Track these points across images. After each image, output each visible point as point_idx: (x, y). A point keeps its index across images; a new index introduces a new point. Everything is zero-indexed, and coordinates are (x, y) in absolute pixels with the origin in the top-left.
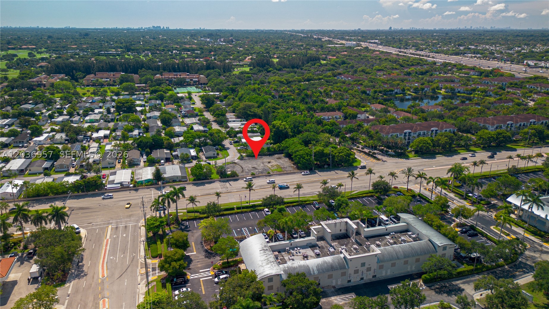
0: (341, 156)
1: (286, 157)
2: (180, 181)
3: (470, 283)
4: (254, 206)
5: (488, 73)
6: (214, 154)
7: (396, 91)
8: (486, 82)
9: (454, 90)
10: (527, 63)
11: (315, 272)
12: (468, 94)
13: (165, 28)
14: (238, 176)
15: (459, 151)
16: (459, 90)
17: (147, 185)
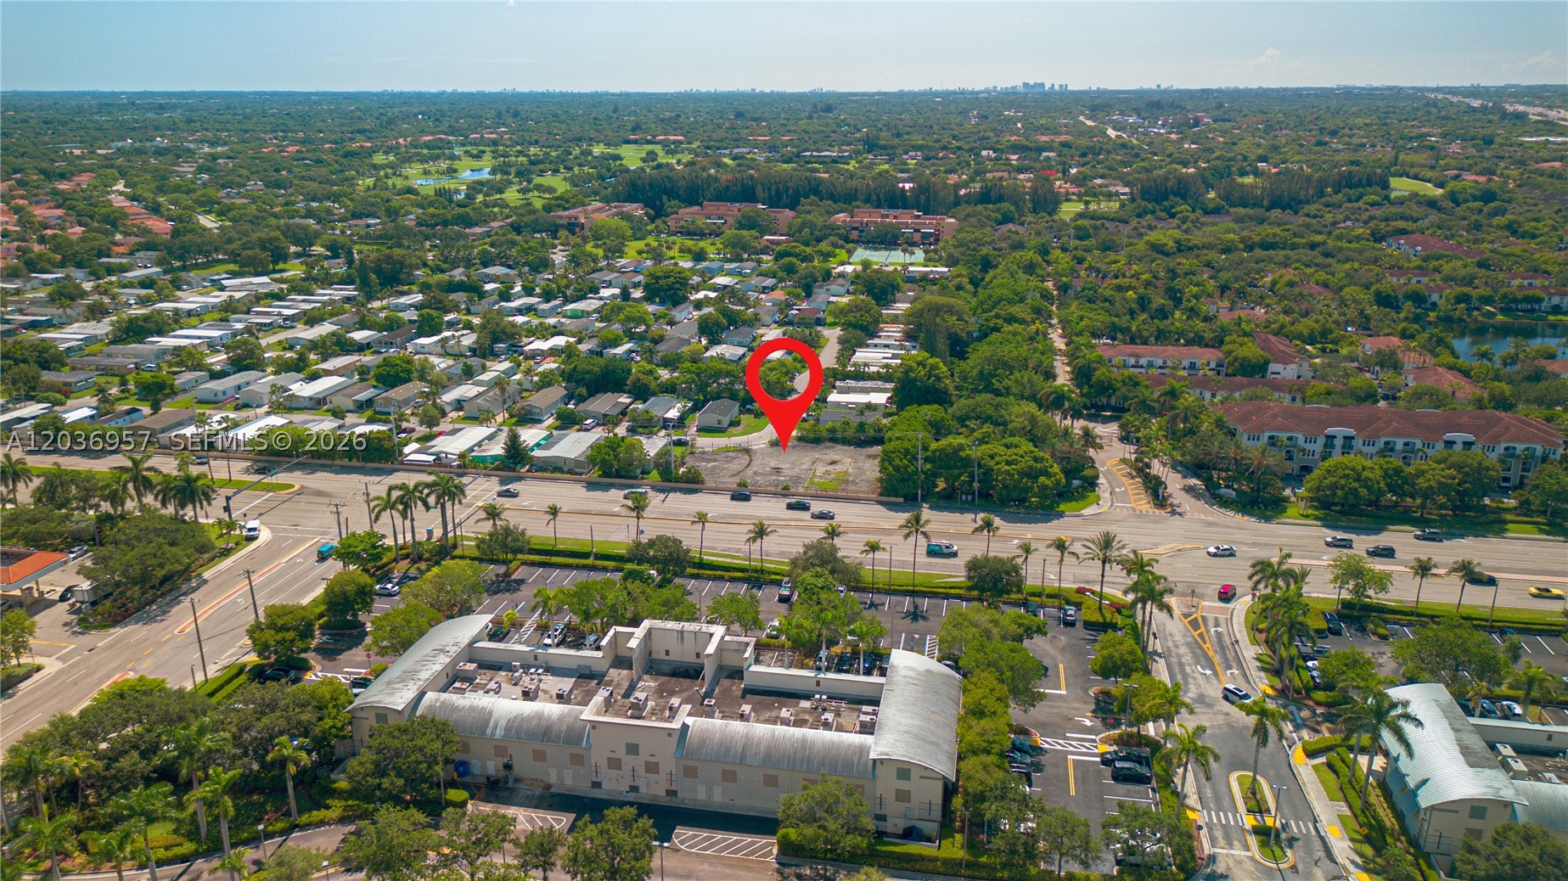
2: (569, 472)
6: (719, 422)
11: (498, 732)
13: (1057, 88)
14: (703, 482)
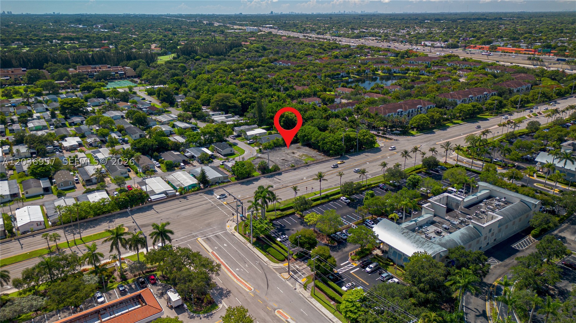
0: (367, 138)
1: (304, 145)
2: (223, 182)
3: (565, 231)
4: (327, 196)
5: (403, 54)
7: (342, 74)
8: (412, 62)
9: (391, 71)
10: (424, 44)
12: (402, 73)
14: (279, 169)
15: (447, 124)
16: (395, 70)
17: (193, 191)
